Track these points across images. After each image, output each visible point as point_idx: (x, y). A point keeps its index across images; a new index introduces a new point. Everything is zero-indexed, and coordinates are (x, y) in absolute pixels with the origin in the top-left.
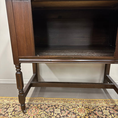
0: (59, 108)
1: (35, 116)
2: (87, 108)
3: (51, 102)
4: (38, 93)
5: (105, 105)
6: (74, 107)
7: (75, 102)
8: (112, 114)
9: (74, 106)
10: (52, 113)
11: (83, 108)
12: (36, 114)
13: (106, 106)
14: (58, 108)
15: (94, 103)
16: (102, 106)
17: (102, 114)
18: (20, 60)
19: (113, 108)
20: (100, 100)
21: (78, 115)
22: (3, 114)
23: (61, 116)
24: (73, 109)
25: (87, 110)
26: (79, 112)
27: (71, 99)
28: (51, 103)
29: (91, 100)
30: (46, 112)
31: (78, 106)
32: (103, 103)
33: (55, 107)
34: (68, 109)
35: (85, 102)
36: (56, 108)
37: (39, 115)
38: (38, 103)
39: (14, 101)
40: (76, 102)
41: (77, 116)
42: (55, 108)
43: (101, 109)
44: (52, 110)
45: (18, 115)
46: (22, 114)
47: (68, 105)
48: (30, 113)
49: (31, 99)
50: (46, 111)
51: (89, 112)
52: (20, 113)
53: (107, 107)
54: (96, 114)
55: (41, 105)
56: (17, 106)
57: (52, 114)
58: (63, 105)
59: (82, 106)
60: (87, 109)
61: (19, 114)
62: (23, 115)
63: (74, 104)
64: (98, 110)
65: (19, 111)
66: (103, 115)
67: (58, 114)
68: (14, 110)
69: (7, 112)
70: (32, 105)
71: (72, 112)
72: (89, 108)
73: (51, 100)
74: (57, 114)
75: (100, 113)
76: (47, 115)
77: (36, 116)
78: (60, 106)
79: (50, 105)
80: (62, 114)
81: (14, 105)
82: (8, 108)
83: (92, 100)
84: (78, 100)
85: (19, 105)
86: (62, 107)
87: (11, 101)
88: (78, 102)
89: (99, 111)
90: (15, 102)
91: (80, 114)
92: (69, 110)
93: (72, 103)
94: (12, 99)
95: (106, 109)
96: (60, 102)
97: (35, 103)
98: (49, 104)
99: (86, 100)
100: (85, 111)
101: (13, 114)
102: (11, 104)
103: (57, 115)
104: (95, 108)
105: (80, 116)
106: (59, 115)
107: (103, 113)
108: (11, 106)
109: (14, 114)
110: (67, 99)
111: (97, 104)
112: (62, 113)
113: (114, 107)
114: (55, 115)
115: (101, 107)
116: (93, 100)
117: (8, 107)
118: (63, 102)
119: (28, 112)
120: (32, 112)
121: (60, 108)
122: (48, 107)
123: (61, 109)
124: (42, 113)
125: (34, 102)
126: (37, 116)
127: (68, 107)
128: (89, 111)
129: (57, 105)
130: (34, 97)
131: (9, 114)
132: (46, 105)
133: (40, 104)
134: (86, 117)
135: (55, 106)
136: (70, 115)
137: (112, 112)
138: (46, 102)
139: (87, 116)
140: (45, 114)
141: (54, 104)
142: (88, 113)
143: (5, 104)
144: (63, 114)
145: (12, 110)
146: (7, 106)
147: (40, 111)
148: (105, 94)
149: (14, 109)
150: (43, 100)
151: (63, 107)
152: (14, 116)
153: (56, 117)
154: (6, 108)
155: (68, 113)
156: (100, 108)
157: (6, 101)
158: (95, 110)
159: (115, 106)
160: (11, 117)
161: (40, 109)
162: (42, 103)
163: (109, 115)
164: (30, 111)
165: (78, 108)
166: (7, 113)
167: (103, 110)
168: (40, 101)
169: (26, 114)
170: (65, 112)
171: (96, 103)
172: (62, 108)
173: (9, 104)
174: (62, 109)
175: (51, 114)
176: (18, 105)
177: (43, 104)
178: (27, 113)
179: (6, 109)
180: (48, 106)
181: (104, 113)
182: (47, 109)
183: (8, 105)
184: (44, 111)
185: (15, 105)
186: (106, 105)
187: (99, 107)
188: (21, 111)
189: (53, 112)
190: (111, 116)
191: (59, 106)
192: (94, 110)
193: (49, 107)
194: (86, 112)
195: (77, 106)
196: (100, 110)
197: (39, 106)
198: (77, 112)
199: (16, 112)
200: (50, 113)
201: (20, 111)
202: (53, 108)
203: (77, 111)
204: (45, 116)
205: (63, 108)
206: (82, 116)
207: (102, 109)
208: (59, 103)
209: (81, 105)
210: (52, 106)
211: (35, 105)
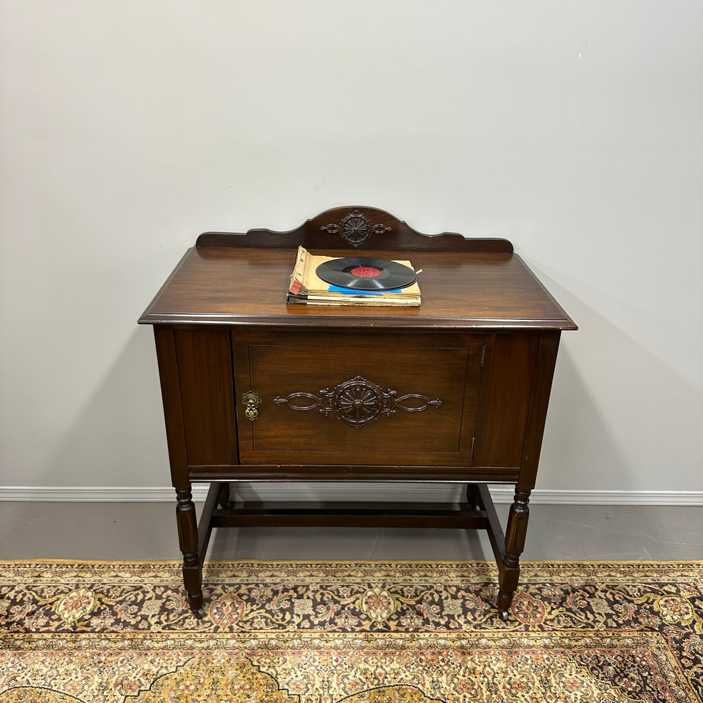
0: (308, 598)
1: (236, 627)
2: (396, 592)
3: (283, 574)
4: (236, 539)
5: (455, 583)
6: (358, 592)
7: (360, 574)
8: (469, 613)
9: (356, 587)
10: (287, 613)
11: (385, 593)
12: (237, 618)
13: (457, 587)
14: (305, 597)
15: (422, 574)
16: (445, 586)
17: (440, 613)
18: (191, 475)
19: (477, 593)
20: (444, 563)
21: (368, 618)
22: (133, 622)
23: (316, 622)
24: (352, 599)
25: (397, 599)
26: (370, 608)
27: (348, 562)
28: (283, 580)
29: (414, 563)
30: (267, 611)
31: (370, 586)
32: (453, 575)
33: (296, 592)
34: (336, 598)
35: (392, 573)
36: (300, 597)
37: (246, 622)
38: (238, 581)
39: (154, 574)
40: (366, 573)
41: (364, 620)
42: (296, 598)
43: (440, 596)
44: (286, 605)
45: (182, 625)
46: (194, 621)
47: (338, 586)
48: (217, 617)
49: (213, 565)
50: (267, 607)
51: (402, 609)
52: (187, 618)
53: (459, 589)
54: (420, 614)
55: (250, 586)
56: (169, 592)
57: (288, 616)
58: (321, 587)
59: (383, 587)
60: (397, 596)
61: (184, 622)
62: (198, 624)
63: (359, 580)
64: (430, 598)
65: (180, 610)
66: (442, 617)
67: (306, 617)
68: (163, 609)
69: (141, 616)
70: (219, 590)
71: (349, 608)
72: (403, 592)
73: (280, 568)
74: (304, 615)
75: (435, 609)
76: (273, 622)
77: (237, 624)
78: (311, 588)
79: (281, 588)
80: (316, 617)
81: (158, 592)
82: (143, 601)
83: (417, 565)
84: (373, 564)
85: (176, 591)
86: (317, 591)
87: (145, 575)
88: (371, 573)
89: (432, 602)
90: (158, 579)
91: (373, 615)
92: (339, 602)
93: (350, 576)
94: (145, 568)
95: (454, 597)
96: (311, 576)
97: (227, 581)
98: (275, 584)
99: (397, 565)
100: (389, 603)
101: (165, 623)
102: (148, 587)
103: (303, 620)
104: (423, 594)
105: (370, 620)
106: (310, 621)
107: (442, 609)
108: (148, 596)
109: (166, 621)
110: (334, 563)
111: (430, 580)
112: (317, 613)
113: (481, 590)
114: (297, 620)
115: (442, 589)
116: (422, 562)
117: (140, 597)
118: (322, 574)
119: (211, 614)
120: (223, 614)
121: (311, 595)
122: (273, 595)
123: (314, 600)
124: (254, 614)
125: (225, 577)
126: (241, 624)
127: (338, 592)
128: (402, 603)
129: (303, 586)
130: (221, 560)
131: (152, 623)
132: (266, 585)
133: (247, 584)
134: (391, 622)
135: (295, 589)
136: (343, 620)
137: (470, 605)
138: (264, 576)
139: (392, 620)
140: (265, 617)
141: (292, 581)
142: (399, 610)
143: (126, 587)
144: (320, 615)
145: (157, 610)
146: (136, 595)
147: (249, 608)
148: (465, 541)
149: (164, 604)
150: (256, 568)
151: (322, 591)
152: (170, 629)
153: (299, 625)
154: (134, 603)
155: (338, 614)
156: (438, 592)
157: (129, 579)
158: (420, 602)
159: (486, 585)
160: (160, 630)
161: (247, 601)
162: (253, 579)
163: (459, 616)
164: (215, 611)
165: (370, 593)
166: (144, 617)
167: (446, 598)
168: (245, 574)
169: (206, 619)
170: (328, 609)
171: (429, 574)
172: (318, 597)
173: (141, 587)
174: (319, 600)
175: (283, 619)
176: (173, 591)
177: (257, 585)
178: (209, 616)
179: (136, 607)
180: (272, 590)
181: (447, 609)
182: (269, 600)
183: (139, 592)
184: (260, 608)
185: (162, 589)
186: (457, 582)
187: (436, 591)
188: (186, 612)
189: (291, 610)
190: (465, 618)
191: (308, 589)
192: (417, 599)
193: (276, 593)
194: (392, 607)
195: (366, 588)
196: (436, 600)
197: (243, 590)
198: (365, 607)
199: (171, 616)
200: (281, 615)
201: (184, 612)
202: (291, 596)
203: (366, 603)
204: (267, 624)
205: (322, 594)
206: (379, 619)
207: (444, 594)
208: (308, 580)
209: (380, 585)
210: (286, 590)
211: (231, 589)
